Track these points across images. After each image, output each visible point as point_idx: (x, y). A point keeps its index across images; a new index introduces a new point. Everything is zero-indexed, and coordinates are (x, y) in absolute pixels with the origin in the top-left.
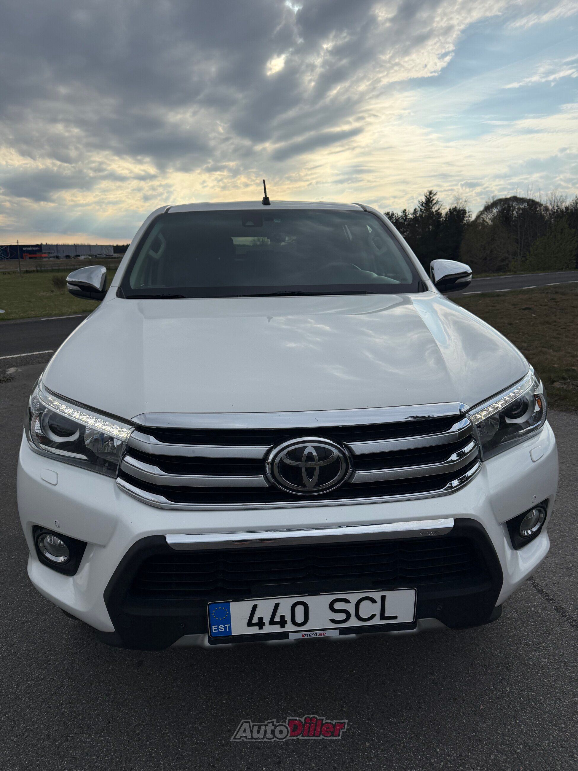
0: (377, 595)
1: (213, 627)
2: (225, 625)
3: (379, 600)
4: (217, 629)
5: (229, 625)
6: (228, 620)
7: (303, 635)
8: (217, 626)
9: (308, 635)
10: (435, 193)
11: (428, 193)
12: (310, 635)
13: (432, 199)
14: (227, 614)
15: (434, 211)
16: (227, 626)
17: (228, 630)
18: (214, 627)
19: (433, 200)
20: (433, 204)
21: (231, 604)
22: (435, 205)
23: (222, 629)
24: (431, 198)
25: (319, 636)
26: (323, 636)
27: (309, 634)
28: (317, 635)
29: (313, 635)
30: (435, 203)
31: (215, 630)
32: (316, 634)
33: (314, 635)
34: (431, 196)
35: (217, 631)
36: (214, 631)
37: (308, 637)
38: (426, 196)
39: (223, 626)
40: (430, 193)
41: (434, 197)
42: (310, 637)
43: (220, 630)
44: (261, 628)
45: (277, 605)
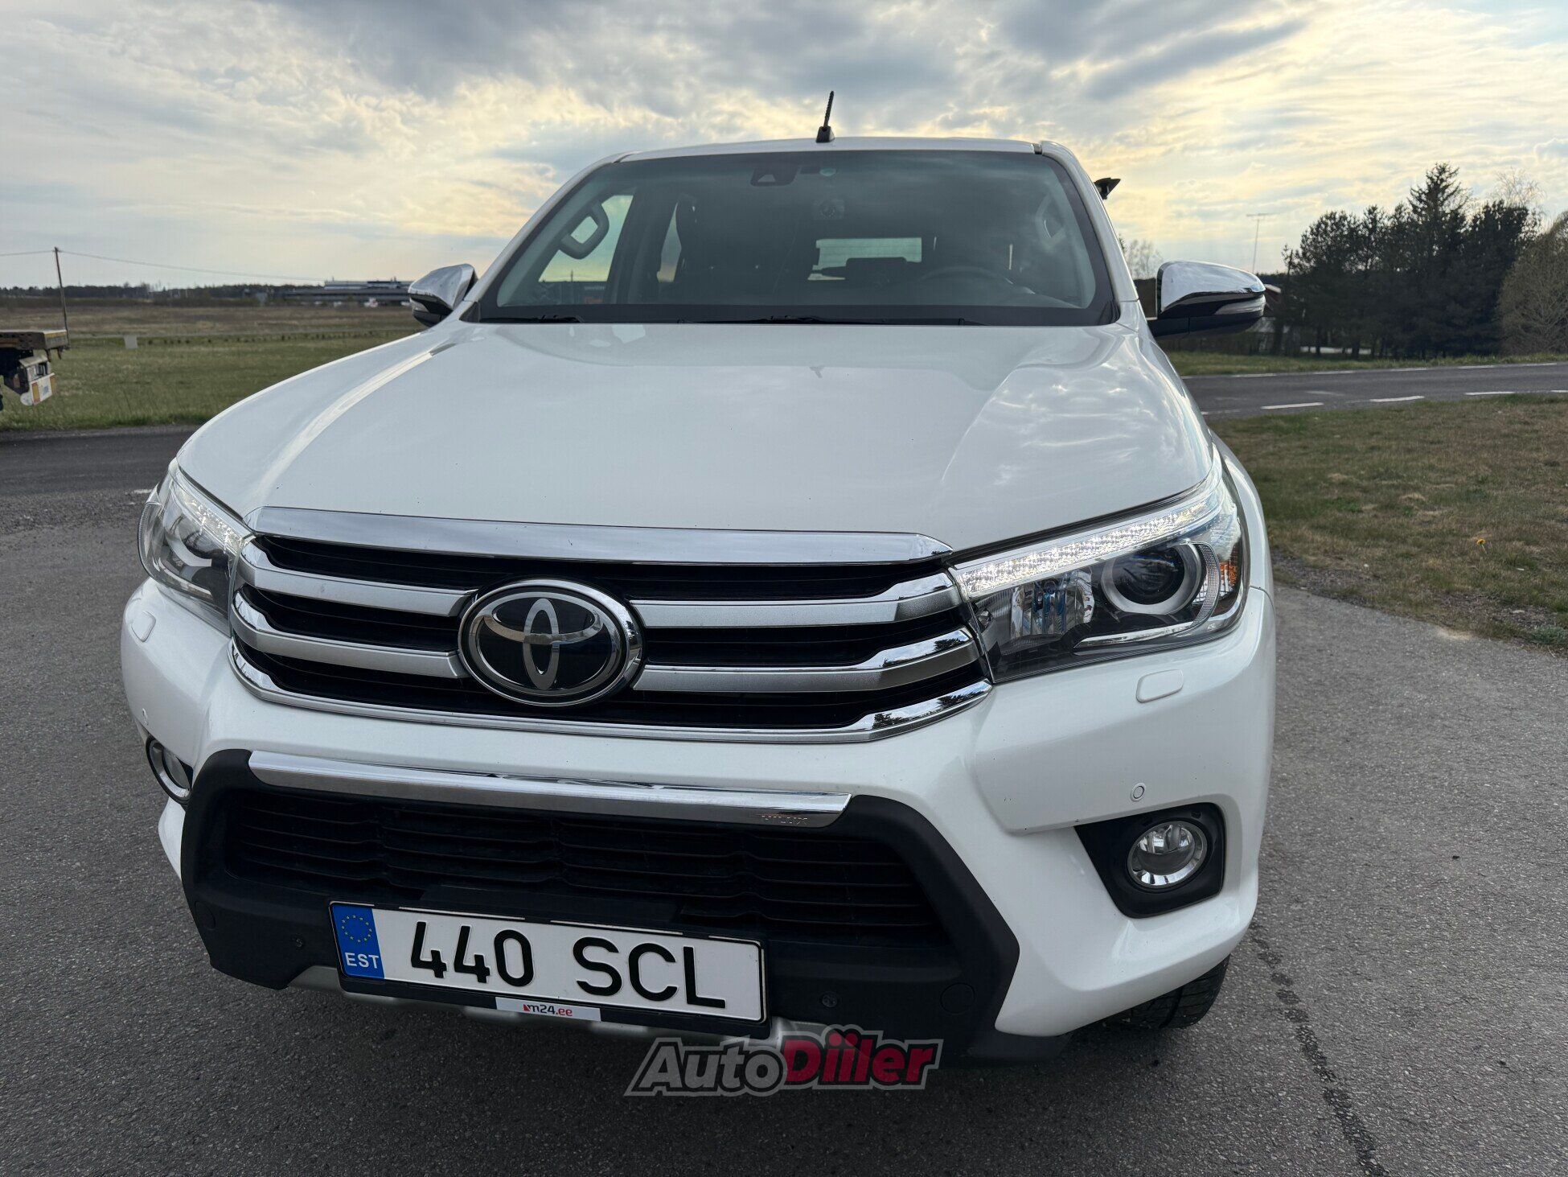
0: (675, 944)
1: (347, 954)
3: (679, 956)
4: (354, 960)
5: (377, 957)
6: (372, 947)
7: (525, 1006)
9: (536, 1008)
10: (1453, 170)
11: (1436, 171)
12: (540, 1008)
13: (1444, 184)
14: (370, 933)
15: (1448, 211)
16: (374, 957)
17: (376, 967)
18: (350, 957)
19: (1446, 187)
20: (1446, 195)
22: (1451, 199)
24: (1442, 180)
25: (559, 1015)
26: (566, 1016)
27: (538, 1007)
28: (553, 1012)
29: (546, 1010)
30: (1452, 194)
31: (351, 962)
32: (551, 1010)
33: (549, 1011)
34: (1443, 176)
35: (355, 965)
36: (349, 964)
37: (537, 1012)
38: (1431, 178)
39: (365, 957)
40: (1442, 170)
41: (1450, 180)
42: (540, 1013)
43: (360, 963)
44: (439, 974)
45: (465, 931)
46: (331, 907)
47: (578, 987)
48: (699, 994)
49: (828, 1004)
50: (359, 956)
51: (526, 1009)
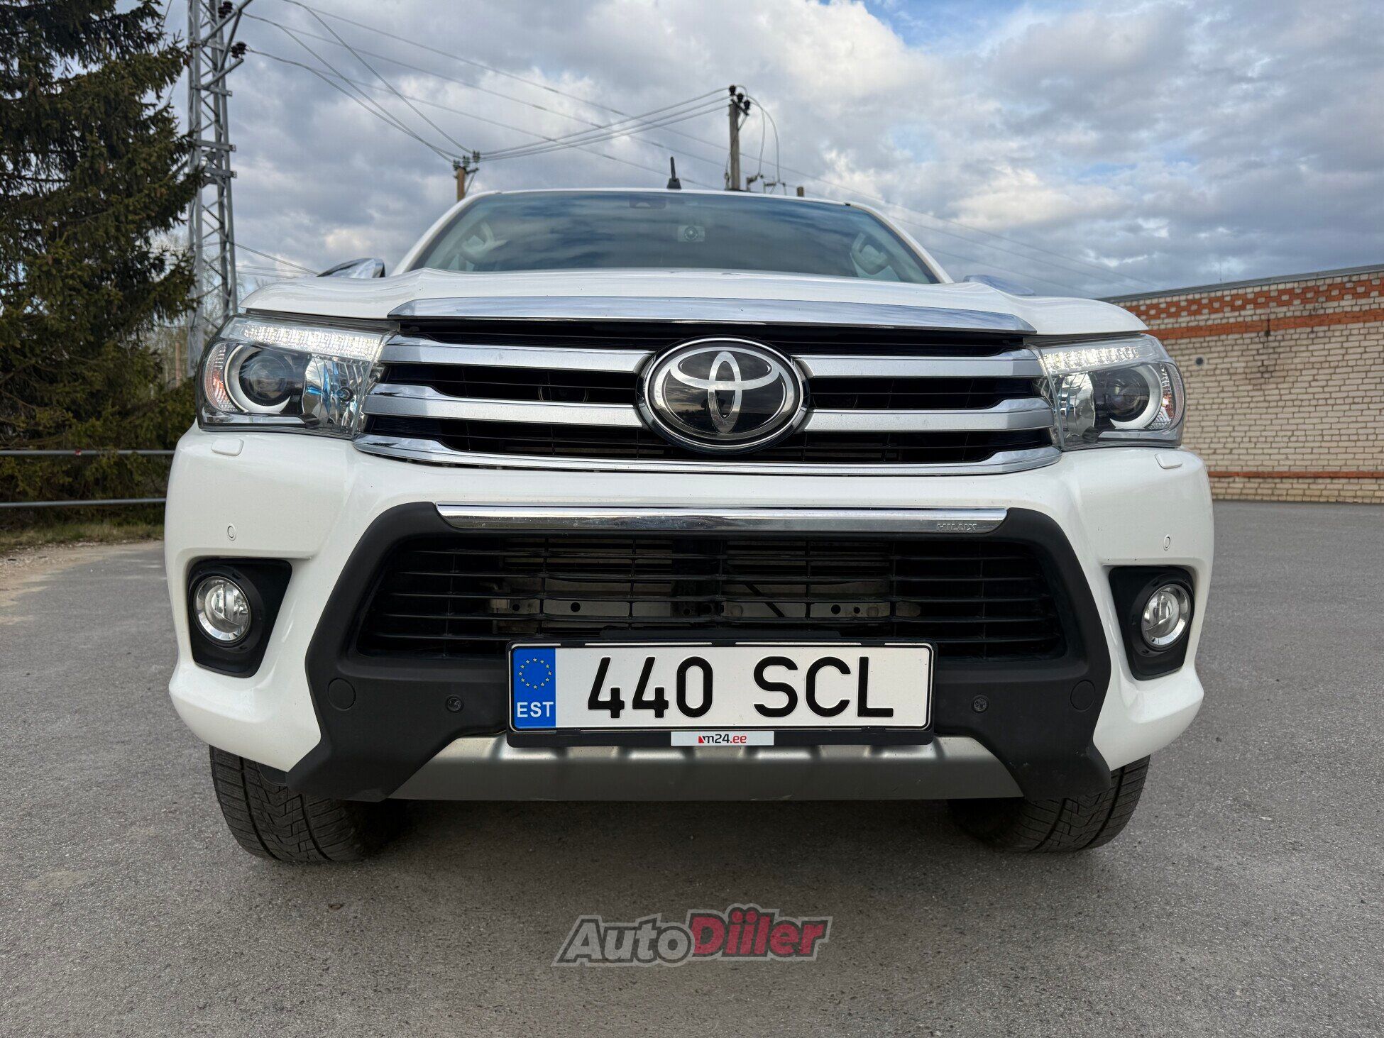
0: (851, 655)
1: (519, 704)
2: (544, 703)
3: (854, 667)
4: (525, 710)
5: (552, 703)
6: (549, 693)
7: (700, 738)
8: (526, 703)
9: (711, 739)
12: (715, 738)
14: (548, 676)
16: (548, 704)
17: (548, 715)
18: (522, 707)
21: (558, 651)
23: (536, 713)
25: (733, 744)
26: (739, 744)
27: (713, 737)
28: (728, 741)
29: (720, 740)
31: (522, 713)
32: (725, 738)
33: (723, 740)
35: (526, 716)
36: (519, 715)
37: (711, 744)
39: (539, 705)
42: (715, 744)
43: (532, 713)
44: (615, 715)
45: (650, 663)
46: (513, 651)
47: (754, 710)
48: (870, 705)
49: (978, 709)
50: (532, 705)
51: (701, 741)
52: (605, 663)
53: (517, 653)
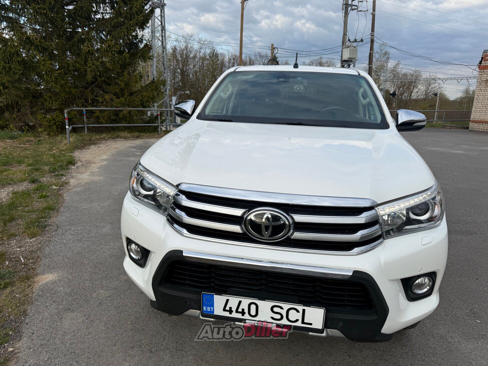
0: (300, 308)
1: (204, 307)
2: (211, 308)
3: (301, 311)
5: (213, 308)
6: (212, 305)
8: (206, 307)
14: (212, 301)
17: (212, 311)
21: (215, 295)
23: (209, 310)
35: (206, 310)
36: (204, 310)
44: (230, 313)
45: (240, 302)
46: (202, 294)
47: (271, 318)
48: (305, 321)
49: (340, 325)
50: (208, 308)
52: (228, 300)
53: (203, 295)
